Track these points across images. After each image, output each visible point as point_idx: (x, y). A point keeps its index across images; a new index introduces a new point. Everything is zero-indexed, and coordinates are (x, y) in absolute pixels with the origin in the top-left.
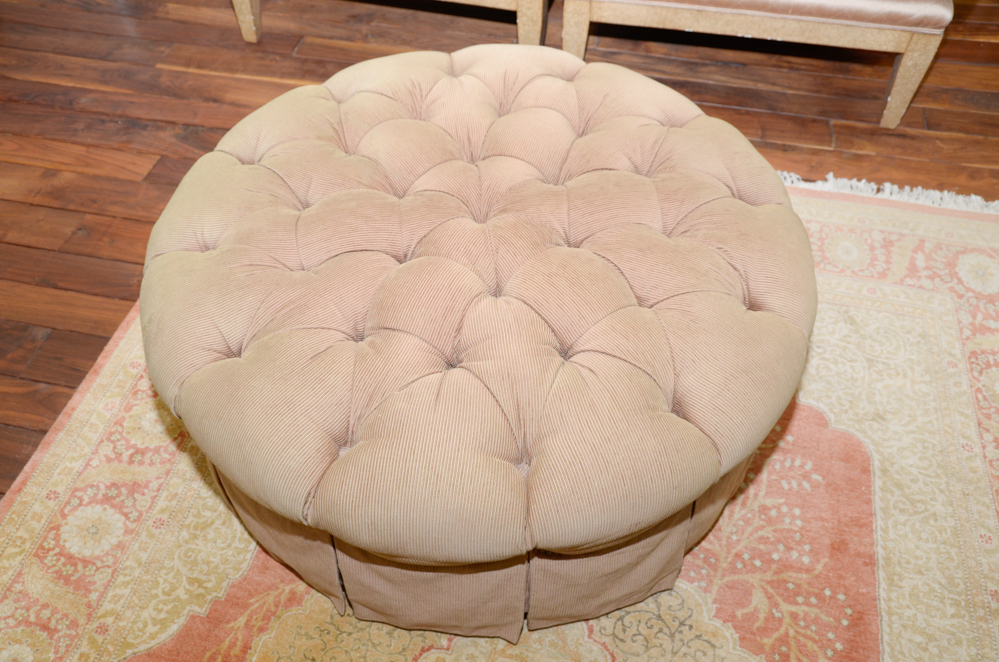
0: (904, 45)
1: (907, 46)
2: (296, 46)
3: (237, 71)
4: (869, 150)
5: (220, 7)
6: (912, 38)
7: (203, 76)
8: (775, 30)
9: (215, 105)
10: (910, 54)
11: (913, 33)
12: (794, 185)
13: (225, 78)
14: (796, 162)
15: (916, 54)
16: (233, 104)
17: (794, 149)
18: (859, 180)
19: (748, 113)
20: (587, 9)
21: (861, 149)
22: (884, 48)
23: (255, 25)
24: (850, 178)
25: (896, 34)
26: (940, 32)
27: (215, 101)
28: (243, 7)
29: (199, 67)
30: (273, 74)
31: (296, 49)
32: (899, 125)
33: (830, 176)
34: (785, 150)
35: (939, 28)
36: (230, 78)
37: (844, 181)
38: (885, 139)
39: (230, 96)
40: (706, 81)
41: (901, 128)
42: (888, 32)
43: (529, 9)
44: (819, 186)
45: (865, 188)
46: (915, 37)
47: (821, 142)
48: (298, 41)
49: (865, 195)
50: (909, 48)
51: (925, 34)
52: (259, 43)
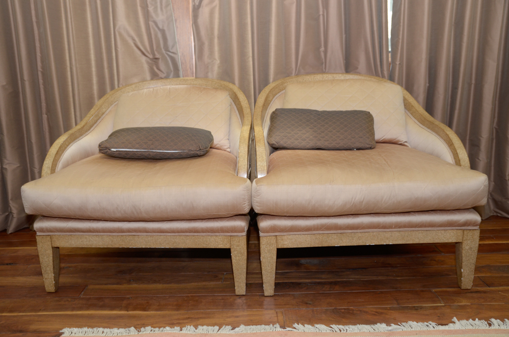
0: (461, 238)
1: (463, 238)
2: (83, 291)
3: (40, 310)
4: (464, 302)
5: (30, 276)
6: (463, 232)
7: (14, 316)
8: (387, 238)
9: (20, 334)
10: (465, 242)
11: (464, 230)
12: (435, 329)
13: (30, 316)
14: (427, 315)
15: (469, 242)
16: (35, 331)
17: (421, 308)
18: (474, 320)
19: (382, 293)
20: (275, 241)
21: (460, 302)
22: (450, 241)
23: (54, 280)
24: (467, 319)
25: (455, 231)
26: (477, 227)
27: (21, 331)
28: (48, 269)
29: (11, 311)
30: (66, 309)
31: (83, 293)
32: (473, 286)
33: (455, 319)
34: (417, 310)
35: (476, 226)
36: (34, 315)
37: (464, 322)
38: (469, 295)
39: (33, 327)
40: (348, 280)
41: (474, 288)
42: (450, 231)
43: (238, 246)
44: (451, 327)
45: (480, 324)
46: (465, 232)
47: (434, 302)
48: (84, 288)
49: (483, 328)
50: (464, 239)
51: (471, 230)
52: (56, 292)
